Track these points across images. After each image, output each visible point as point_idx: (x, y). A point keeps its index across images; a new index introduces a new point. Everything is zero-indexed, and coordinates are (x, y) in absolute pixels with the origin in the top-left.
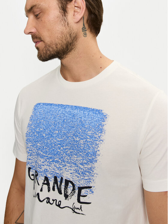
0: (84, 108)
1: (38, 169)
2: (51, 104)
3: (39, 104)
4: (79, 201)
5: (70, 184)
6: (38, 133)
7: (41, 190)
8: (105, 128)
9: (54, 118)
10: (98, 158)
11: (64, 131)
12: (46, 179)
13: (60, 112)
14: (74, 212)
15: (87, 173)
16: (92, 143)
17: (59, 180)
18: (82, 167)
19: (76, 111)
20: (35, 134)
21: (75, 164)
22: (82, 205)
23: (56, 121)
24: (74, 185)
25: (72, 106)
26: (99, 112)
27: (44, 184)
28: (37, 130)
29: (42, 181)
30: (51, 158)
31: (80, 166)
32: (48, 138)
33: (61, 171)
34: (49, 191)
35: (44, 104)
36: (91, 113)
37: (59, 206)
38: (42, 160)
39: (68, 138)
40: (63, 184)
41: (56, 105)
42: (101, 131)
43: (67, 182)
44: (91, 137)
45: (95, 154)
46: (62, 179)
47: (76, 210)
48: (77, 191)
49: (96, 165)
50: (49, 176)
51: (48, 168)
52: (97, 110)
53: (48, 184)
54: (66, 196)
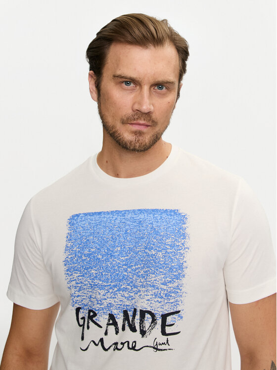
0: (153, 210)
1: (96, 307)
2: (100, 213)
3: (78, 215)
4: (164, 333)
5: (148, 316)
6: (89, 255)
7: (106, 334)
8: (187, 231)
9: (111, 231)
10: (186, 271)
11: (128, 245)
12: (112, 317)
13: (118, 221)
14: (157, 349)
15: (173, 295)
16: (175, 254)
17: (130, 313)
18: (165, 287)
19: (142, 216)
20: (84, 258)
21: (154, 286)
22: (169, 337)
23: (113, 234)
24: (153, 315)
25: (134, 211)
26: (175, 212)
27: (108, 324)
28: (86, 252)
29: (106, 321)
30: (115, 286)
31: (163, 286)
32: (107, 260)
33: (133, 301)
34: (117, 332)
35: (86, 214)
36: (164, 215)
37: (133, 348)
38: (102, 292)
39: (137, 253)
40: (138, 317)
41: (108, 213)
42: (184, 236)
43: (143, 313)
44: (172, 246)
45: (181, 267)
46: (135, 310)
47: (159, 347)
48: (159, 322)
49: (184, 281)
50: (115, 312)
51: (112, 301)
52: (171, 211)
53: (115, 324)
54: (143, 333)
